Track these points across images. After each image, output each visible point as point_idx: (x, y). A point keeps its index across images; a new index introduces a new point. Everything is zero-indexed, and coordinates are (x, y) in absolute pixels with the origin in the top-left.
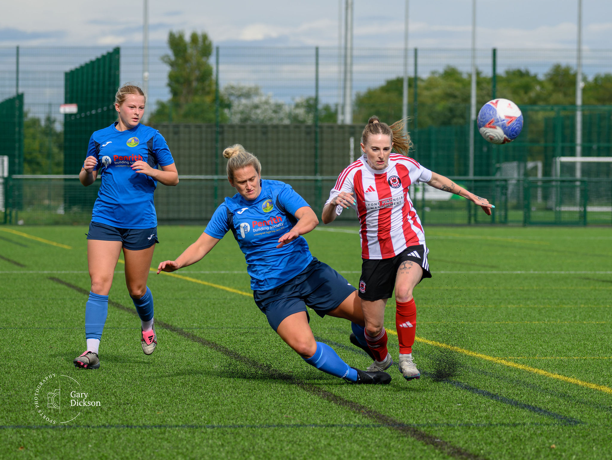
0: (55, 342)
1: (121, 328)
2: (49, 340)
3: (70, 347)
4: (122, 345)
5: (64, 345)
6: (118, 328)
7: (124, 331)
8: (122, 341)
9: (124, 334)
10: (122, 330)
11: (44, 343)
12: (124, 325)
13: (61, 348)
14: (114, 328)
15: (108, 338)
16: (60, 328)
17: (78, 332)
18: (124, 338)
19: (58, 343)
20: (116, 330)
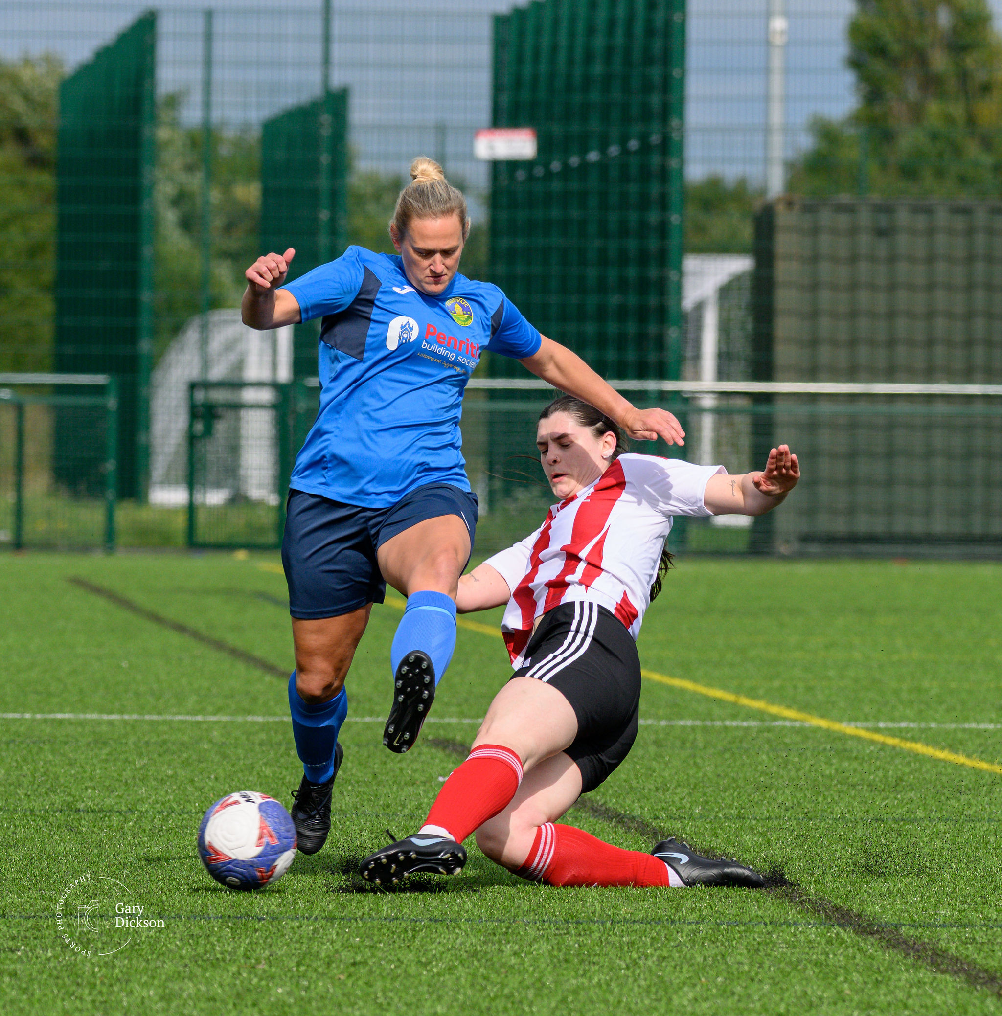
0: (451, 969)
1: (684, 921)
2: (429, 963)
3: (503, 985)
4: (684, 983)
5: (480, 980)
6: (673, 922)
7: (694, 932)
8: (685, 968)
9: (693, 942)
10: (687, 928)
11: (413, 970)
12: (693, 910)
13: (469, 992)
14: (659, 921)
15: (635, 955)
16: (468, 920)
17: (532, 932)
18: (693, 957)
19: (461, 971)
20: (664, 927)
